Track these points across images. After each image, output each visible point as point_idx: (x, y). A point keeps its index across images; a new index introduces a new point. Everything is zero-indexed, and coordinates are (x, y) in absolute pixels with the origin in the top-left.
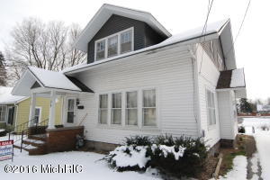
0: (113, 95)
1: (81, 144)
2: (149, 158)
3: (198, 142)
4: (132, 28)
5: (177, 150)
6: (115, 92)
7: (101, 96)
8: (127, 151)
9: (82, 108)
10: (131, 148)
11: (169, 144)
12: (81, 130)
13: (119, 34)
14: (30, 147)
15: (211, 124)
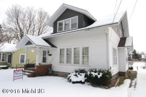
0: (67, 49)
1: (51, 73)
2: (86, 78)
3: (108, 71)
4: (77, 16)
5: (99, 74)
6: (68, 48)
7: (61, 50)
8: (76, 75)
9: (50, 55)
10: (77, 74)
11: (95, 72)
12: (50, 66)
13: (70, 19)
14: (27, 73)
15: (114, 64)
